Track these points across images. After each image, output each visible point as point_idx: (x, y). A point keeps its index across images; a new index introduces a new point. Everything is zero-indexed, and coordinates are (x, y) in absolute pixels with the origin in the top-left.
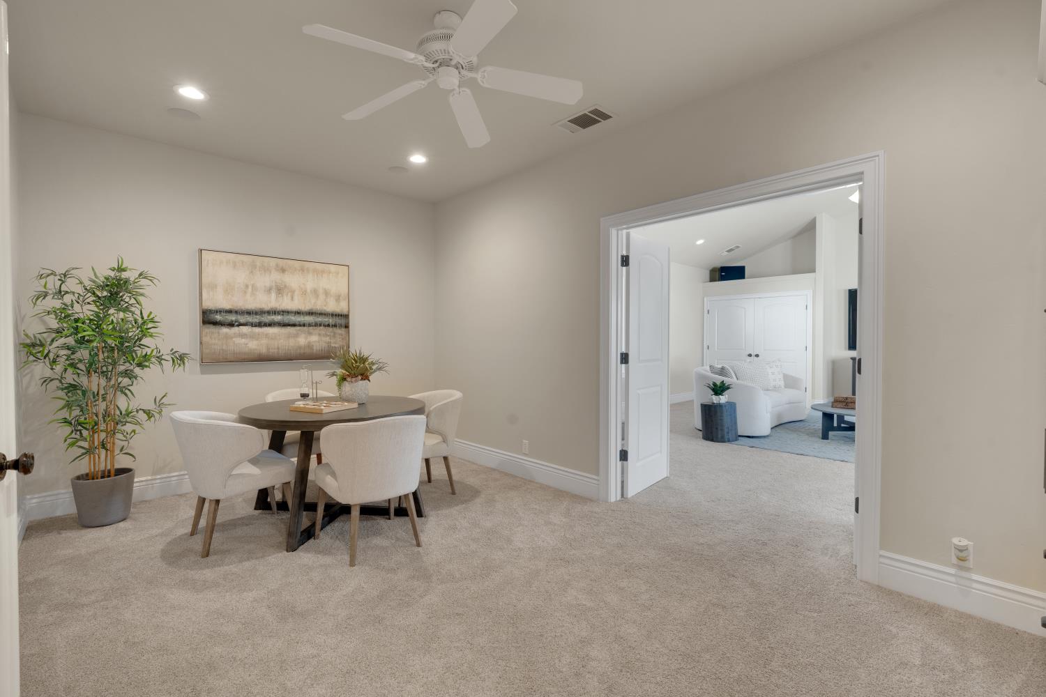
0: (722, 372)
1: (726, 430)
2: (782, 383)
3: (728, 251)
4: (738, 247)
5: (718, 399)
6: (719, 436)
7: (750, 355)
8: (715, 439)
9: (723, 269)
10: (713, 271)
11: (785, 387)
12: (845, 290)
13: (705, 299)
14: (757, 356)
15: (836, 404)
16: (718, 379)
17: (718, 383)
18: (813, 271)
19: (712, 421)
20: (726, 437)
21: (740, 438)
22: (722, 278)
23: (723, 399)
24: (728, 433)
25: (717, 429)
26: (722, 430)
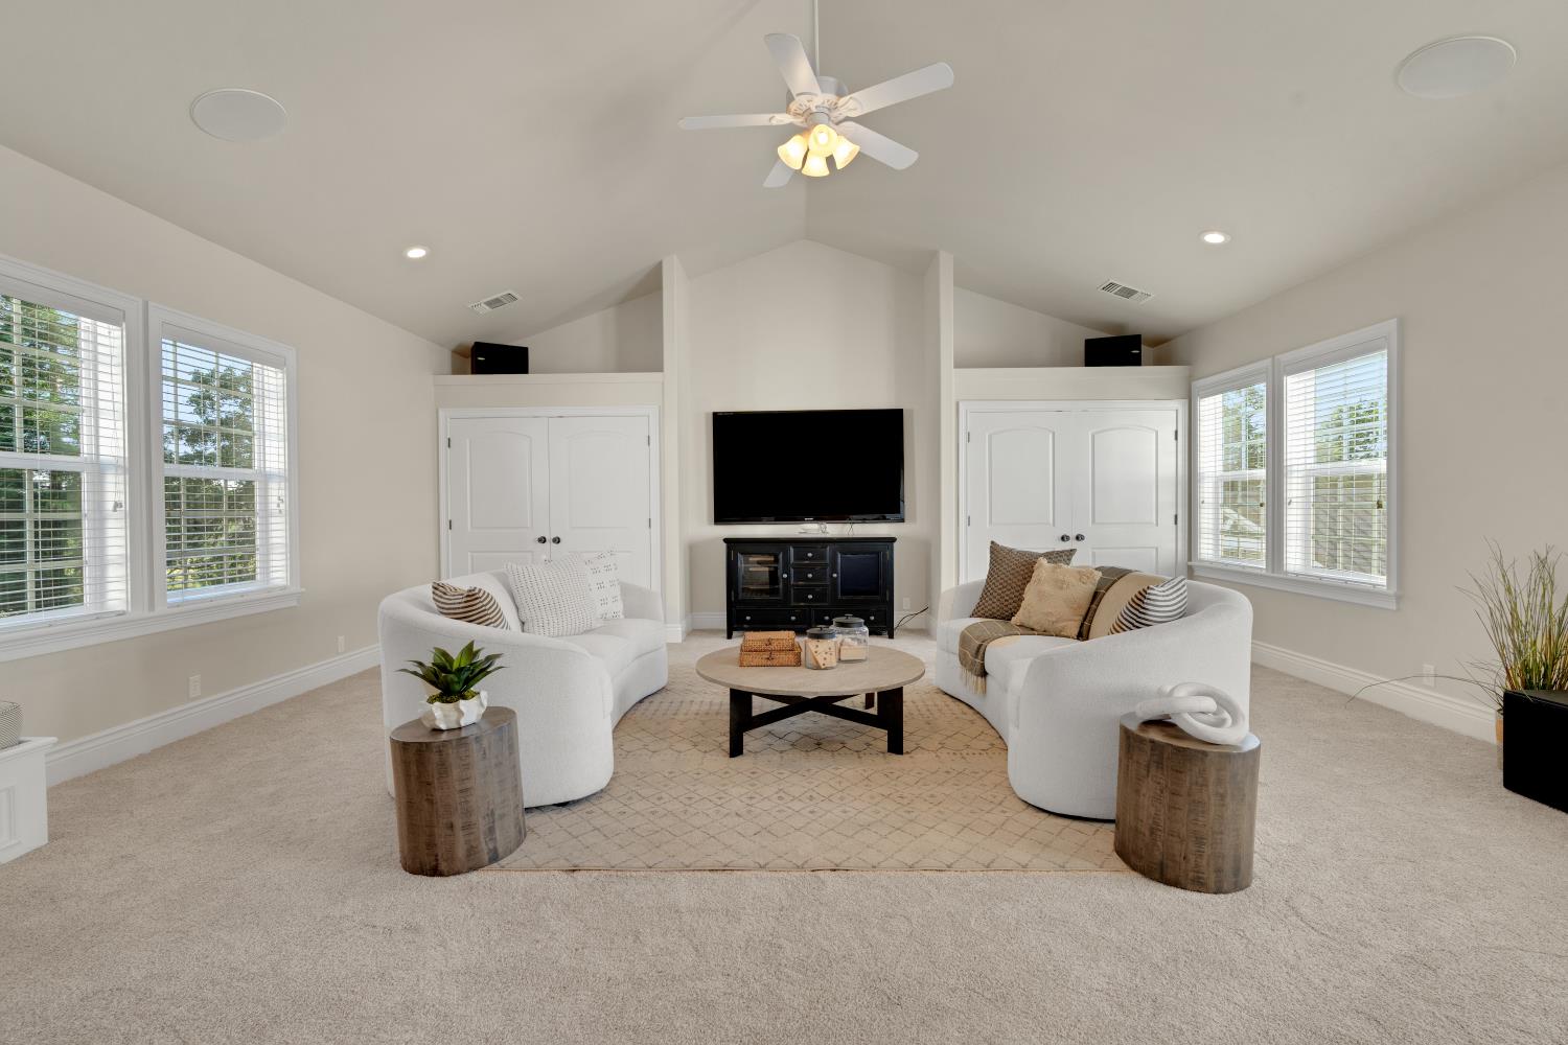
0: (471, 607)
1: (482, 825)
2: (619, 607)
3: (489, 304)
4: (512, 297)
5: (454, 716)
6: (461, 851)
7: (543, 540)
8: (443, 866)
9: (479, 348)
10: (458, 352)
11: (626, 616)
12: (707, 414)
13: (441, 413)
14: (557, 540)
15: (748, 658)
16: (456, 635)
17: (455, 653)
18: (660, 369)
19: (431, 802)
20: (485, 848)
21: (532, 820)
22: (478, 369)
23: (470, 711)
24: (491, 830)
25: (451, 826)
26: (467, 827)
